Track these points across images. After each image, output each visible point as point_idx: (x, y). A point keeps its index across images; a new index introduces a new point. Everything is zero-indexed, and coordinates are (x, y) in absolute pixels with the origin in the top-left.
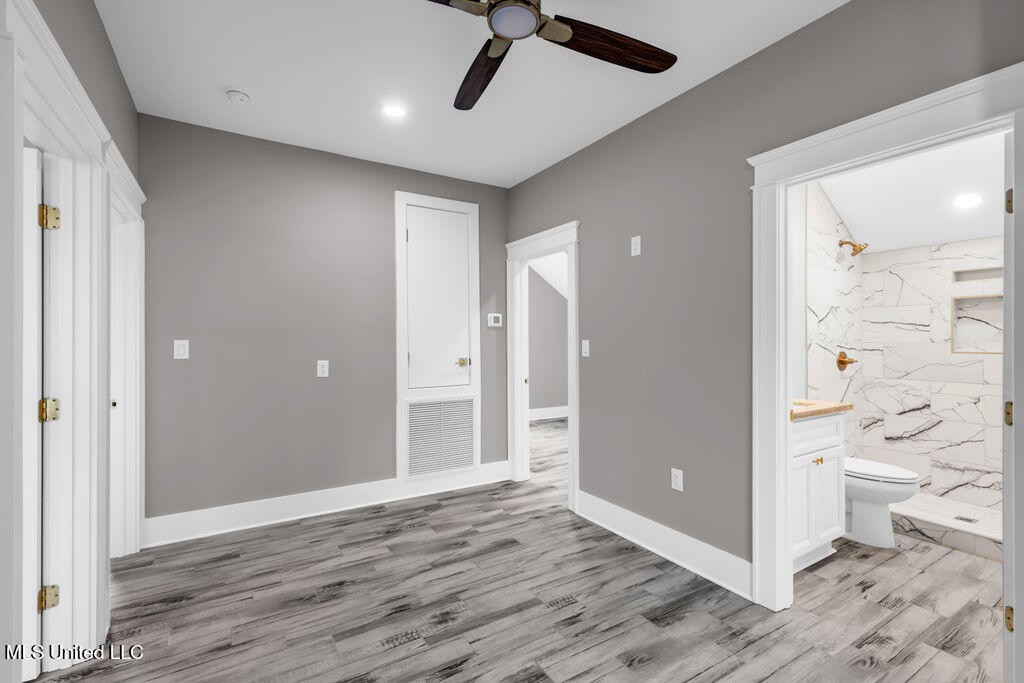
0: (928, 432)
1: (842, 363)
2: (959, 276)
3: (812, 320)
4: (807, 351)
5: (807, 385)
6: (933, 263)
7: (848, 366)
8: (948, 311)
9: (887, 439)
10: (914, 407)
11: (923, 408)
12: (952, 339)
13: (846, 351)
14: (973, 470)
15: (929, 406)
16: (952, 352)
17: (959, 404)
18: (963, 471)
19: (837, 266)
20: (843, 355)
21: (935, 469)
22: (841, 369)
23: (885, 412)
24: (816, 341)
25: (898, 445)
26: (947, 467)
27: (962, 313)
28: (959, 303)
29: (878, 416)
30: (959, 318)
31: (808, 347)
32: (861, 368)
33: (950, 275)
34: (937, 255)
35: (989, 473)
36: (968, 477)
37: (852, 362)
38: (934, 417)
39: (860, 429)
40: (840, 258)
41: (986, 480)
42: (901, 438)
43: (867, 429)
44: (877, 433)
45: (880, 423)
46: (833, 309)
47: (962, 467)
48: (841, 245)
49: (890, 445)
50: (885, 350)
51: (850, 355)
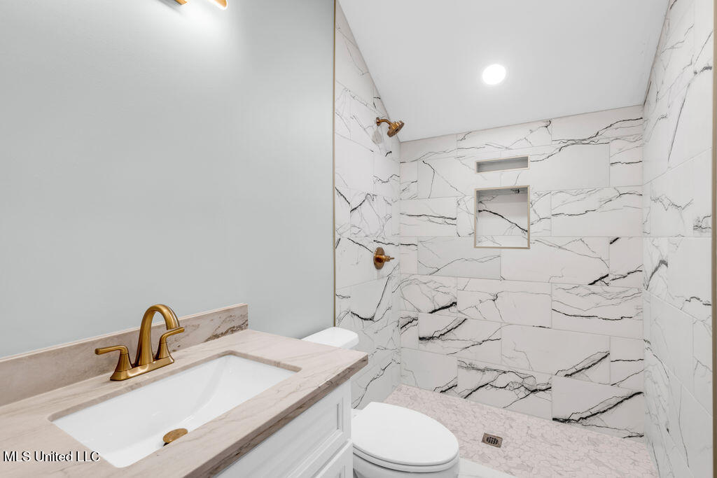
0: (454, 331)
1: (379, 261)
2: (481, 166)
3: (342, 210)
4: (335, 247)
5: (335, 295)
6: (460, 153)
7: (386, 263)
8: (471, 203)
9: (421, 339)
10: (444, 305)
11: (451, 305)
12: (474, 233)
13: (385, 248)
14: (491, 370)
15: (456, 303)
16: (475, 247)
17: (481, 302)
18: (483, 371)
19: (373, 146)
20: (380, 251)
21: (460, 370)
22: (378, 268)
23: (419, 311)
24: (347, 235)
25: (430, 344)
26: (471, 367)
27: (482, 207)
28: (481, 195)
29: (413, 315)
30: (480, 211)
31: (336, 244)
32: (399, 264)
33: (474, 166)
34: (463, 144)
35: (505, 372)
36: (488, 377)
37: (388, 259)
38: (460, 315)
39: (398, 330)
40: (377, 139)
41: (502, 380)
42: (432, 338)
43: (404, 328)
44: (413, 333)
45: (415, 322)
46: (369, 197)
47: (482, 367)
48: (378, 123)
49: (423, 345)
50: (419, 244)
51: (389, 251)
